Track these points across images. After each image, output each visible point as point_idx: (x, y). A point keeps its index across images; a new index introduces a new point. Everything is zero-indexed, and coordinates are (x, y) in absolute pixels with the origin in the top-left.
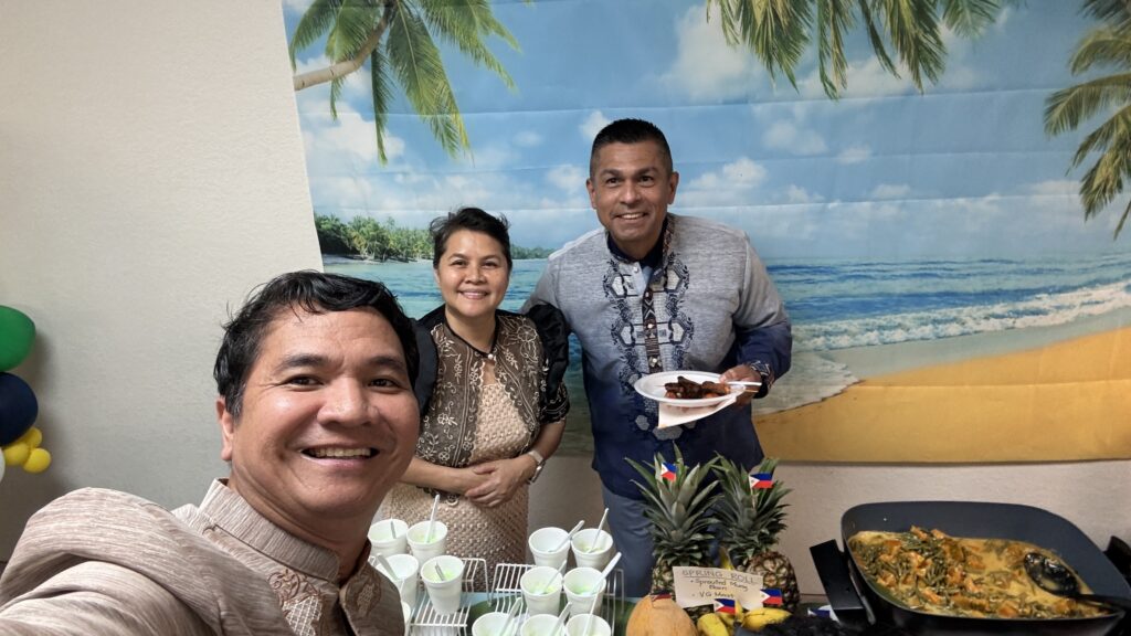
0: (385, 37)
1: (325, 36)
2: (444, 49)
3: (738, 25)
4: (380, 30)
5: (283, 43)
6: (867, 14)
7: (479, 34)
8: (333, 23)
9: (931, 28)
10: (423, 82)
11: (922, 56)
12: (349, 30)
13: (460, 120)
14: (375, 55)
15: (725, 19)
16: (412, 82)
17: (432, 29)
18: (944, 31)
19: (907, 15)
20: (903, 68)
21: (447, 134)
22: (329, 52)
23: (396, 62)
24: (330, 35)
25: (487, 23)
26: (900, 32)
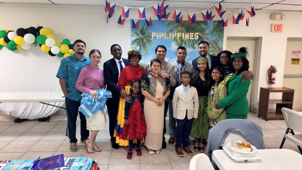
0: (142, 43)
1: (135, 43)
2: (148, 45)
3: (177, 44)
4: (141, 43)
5: (130, 43)
6: (188, 44)
7: (151, 44)
8: (136, 42)
9: (194, 45)
10: (145, 48)
11: (194, 48)
12: (138, 43)
13: (149, 52)
14: (141, 45)
15: (175, 44)
16: (144, 48)
17: (146, 43)
18: (195, 45)
19: (192, 44)
20: (192, 49)
21: (147, 53)
22: (135, 45)
23: (143, 46)
24: (136, 43)
25: (152, 43)
26: (192, 45)
